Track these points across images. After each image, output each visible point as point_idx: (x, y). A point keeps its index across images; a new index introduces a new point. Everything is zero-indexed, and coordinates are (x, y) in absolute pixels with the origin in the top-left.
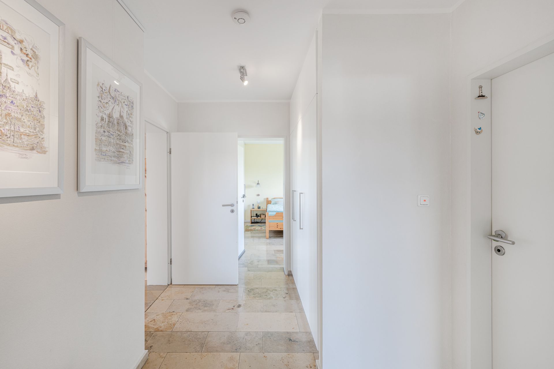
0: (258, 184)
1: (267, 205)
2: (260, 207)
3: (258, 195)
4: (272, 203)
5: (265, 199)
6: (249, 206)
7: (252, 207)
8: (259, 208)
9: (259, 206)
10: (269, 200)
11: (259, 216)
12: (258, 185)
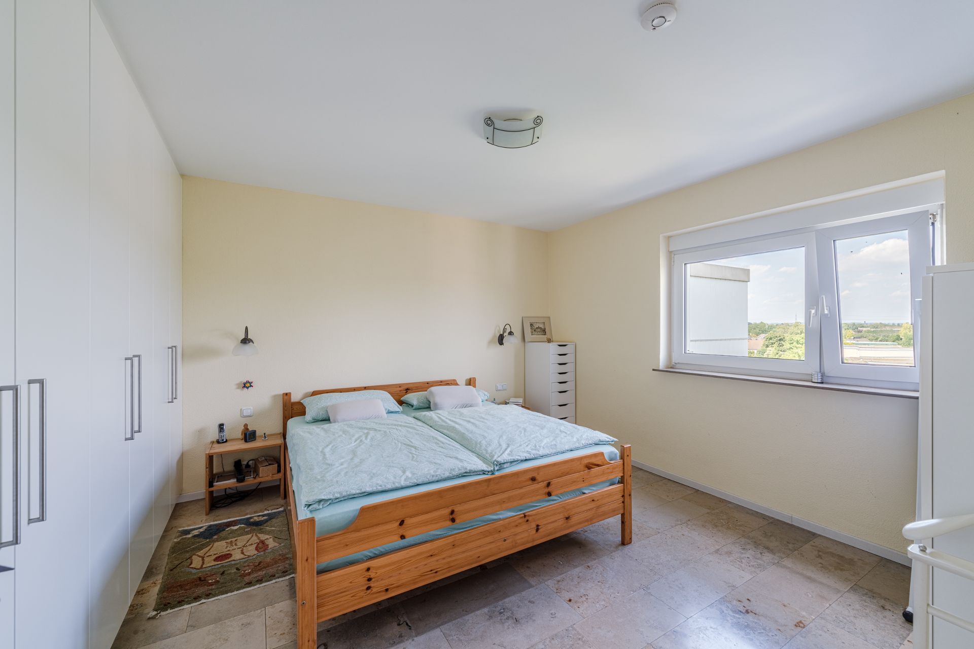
0: (246, 341)
1: (286, 419)
2: (254, 433)
3: (247, 385)
4: (309, 417)
5: (275, 397)
6: (201, 432)
7: (214, 434)
8: (249, 436)
9: (251, 428)
10: (295, 398)
11: (248, 466)
12: (247, 347)
